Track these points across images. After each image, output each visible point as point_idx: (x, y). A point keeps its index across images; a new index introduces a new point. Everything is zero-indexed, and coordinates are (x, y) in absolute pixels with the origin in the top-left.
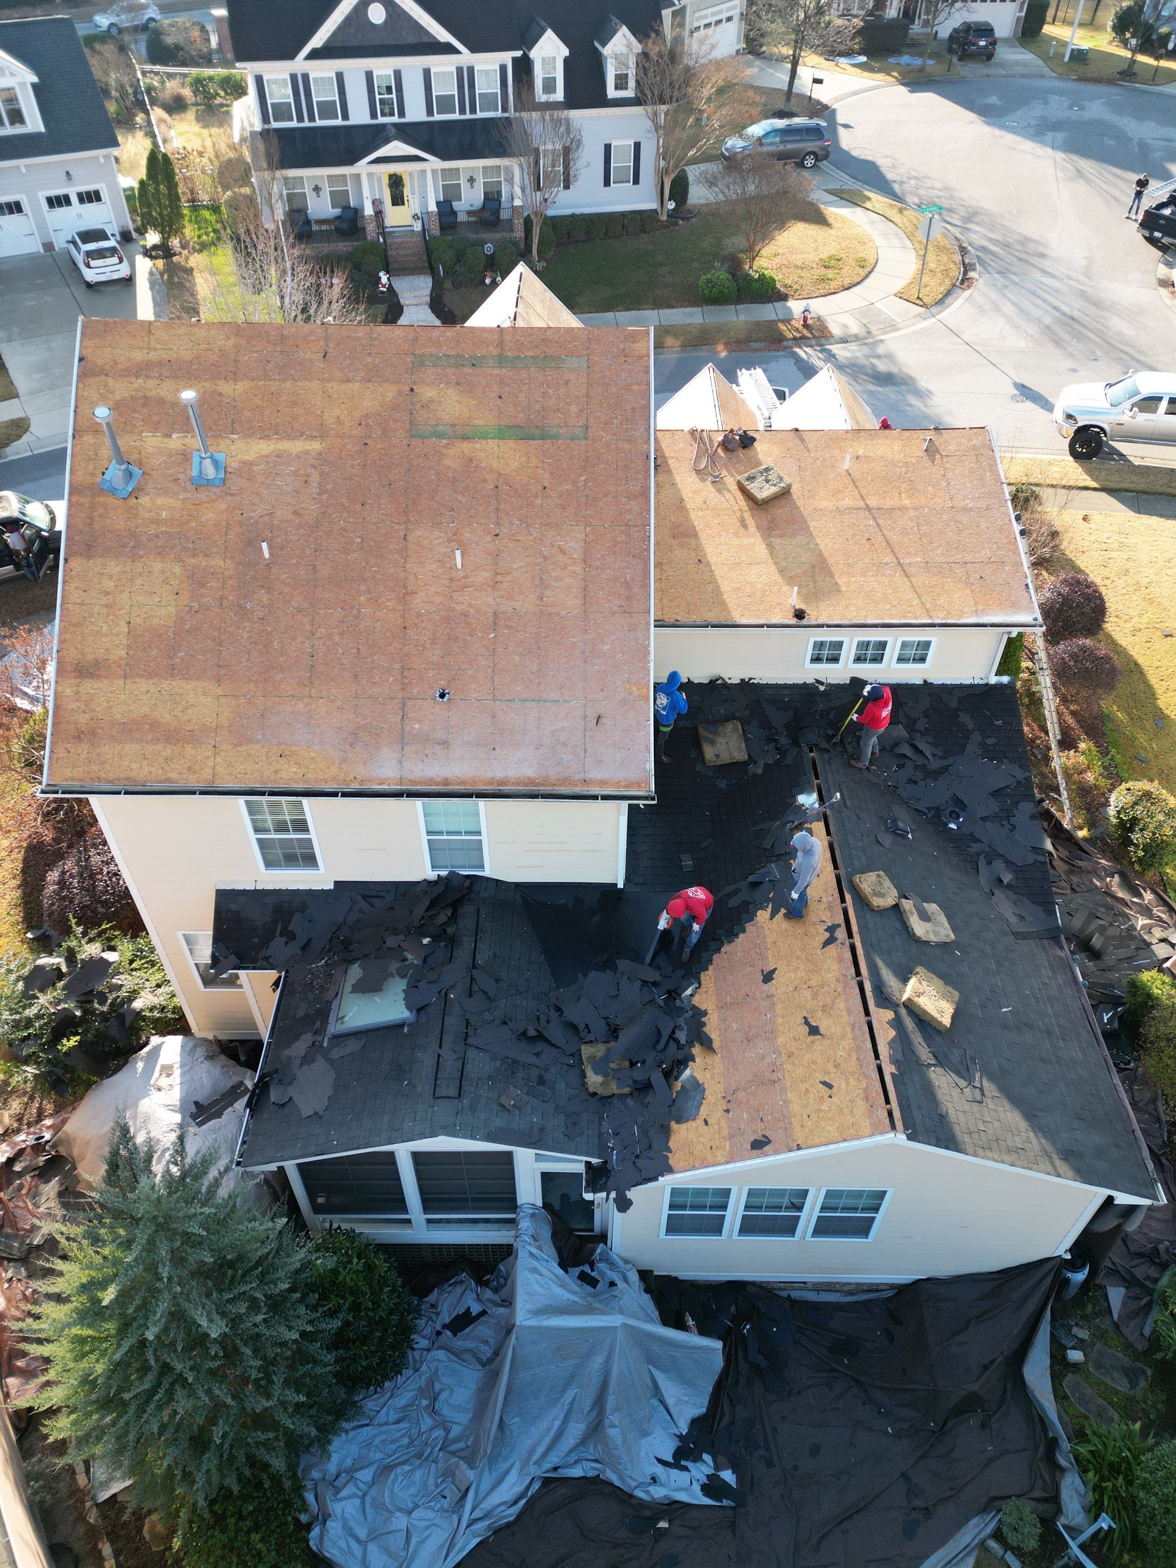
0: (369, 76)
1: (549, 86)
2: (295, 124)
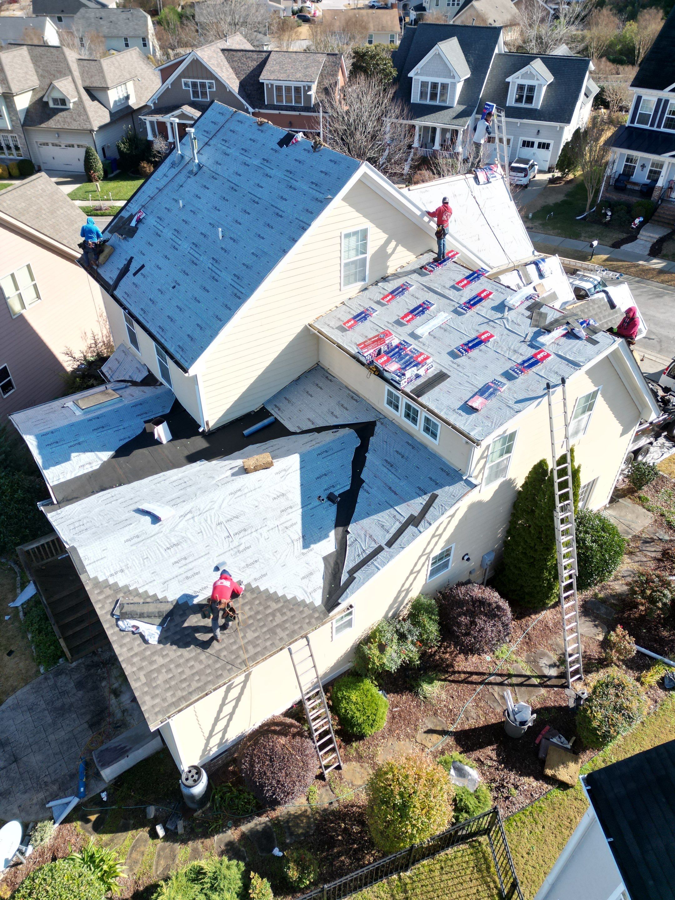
2: (647, 127)
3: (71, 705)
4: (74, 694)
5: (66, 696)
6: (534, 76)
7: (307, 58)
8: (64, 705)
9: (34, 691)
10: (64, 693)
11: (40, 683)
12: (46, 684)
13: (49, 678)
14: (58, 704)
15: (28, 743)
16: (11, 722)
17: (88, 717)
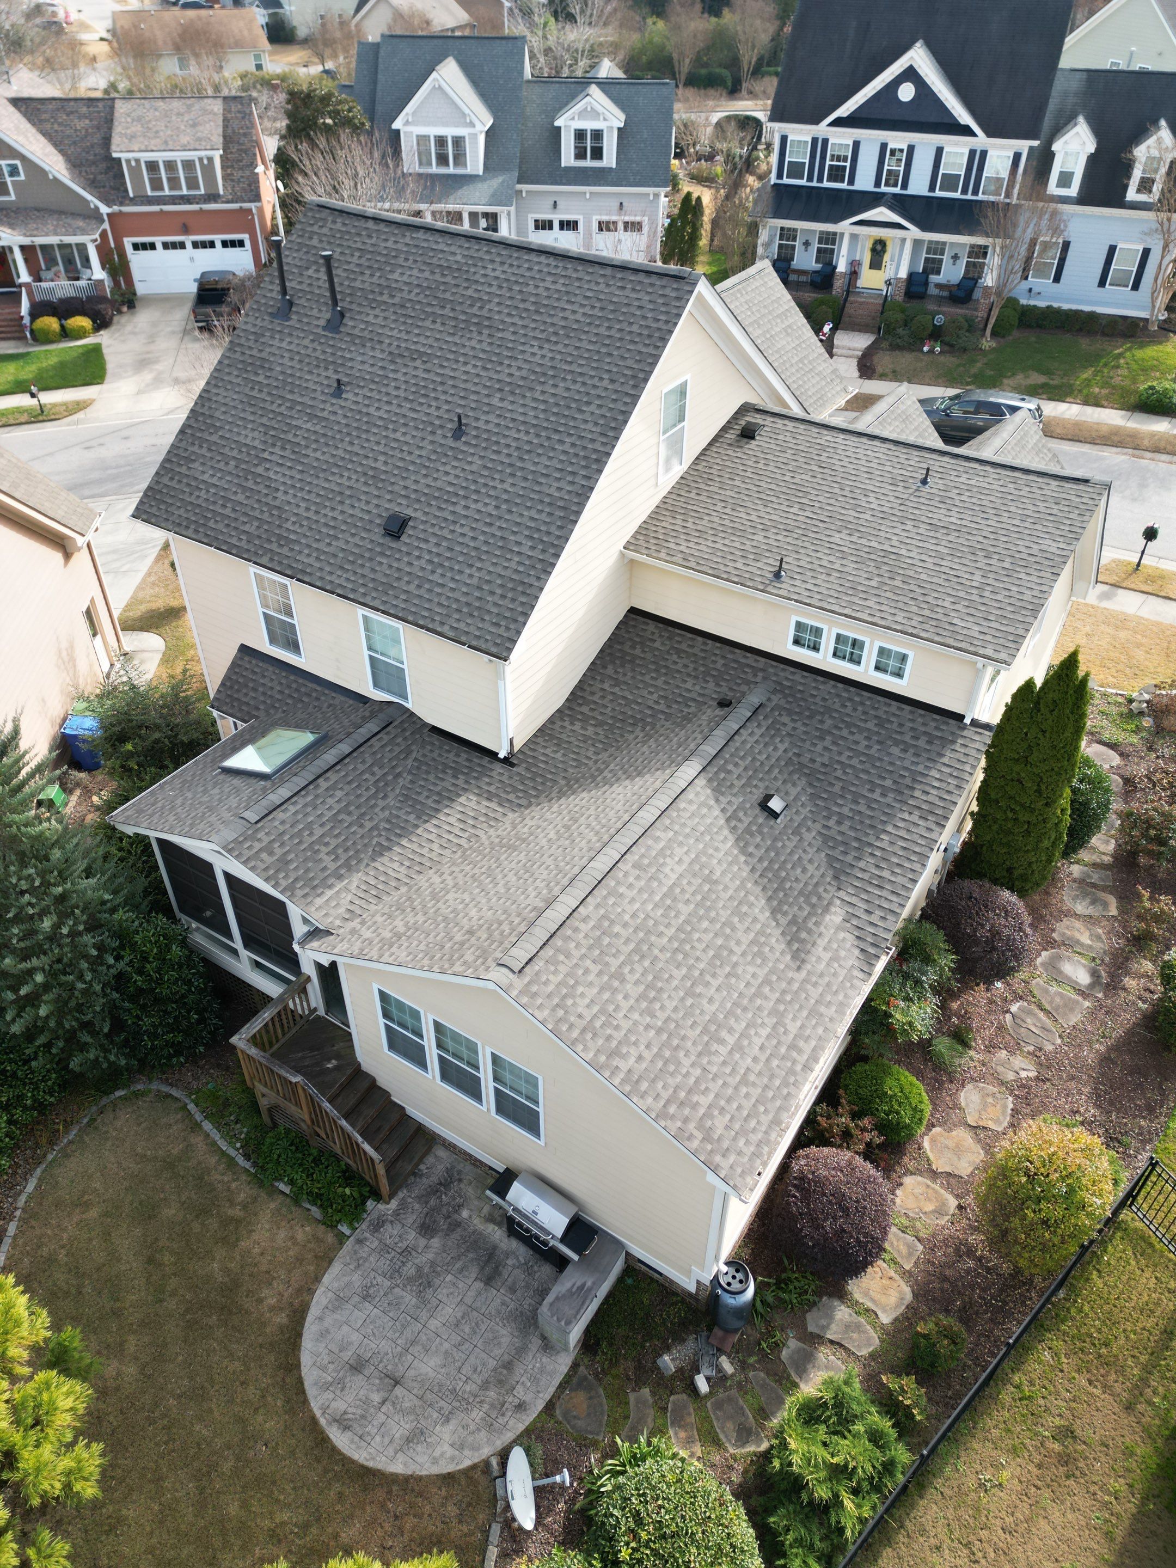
0: (884, 147)
1: (1065, 180)
2: (803, 182)
3: (433, 1264)
4: (426, 1247)
5: (414, 1253)
6: (598, 114)
7: (189, 107)
8: (419, 1269)
9: (352, 1267)
10: (407, 1252)
11: (356, 1252)
12: (366, 1249)
13: (366, 1239)
14: (409, 1270)
15: (399, 1349)
16: (345, 1328)
17: (474, 1271)
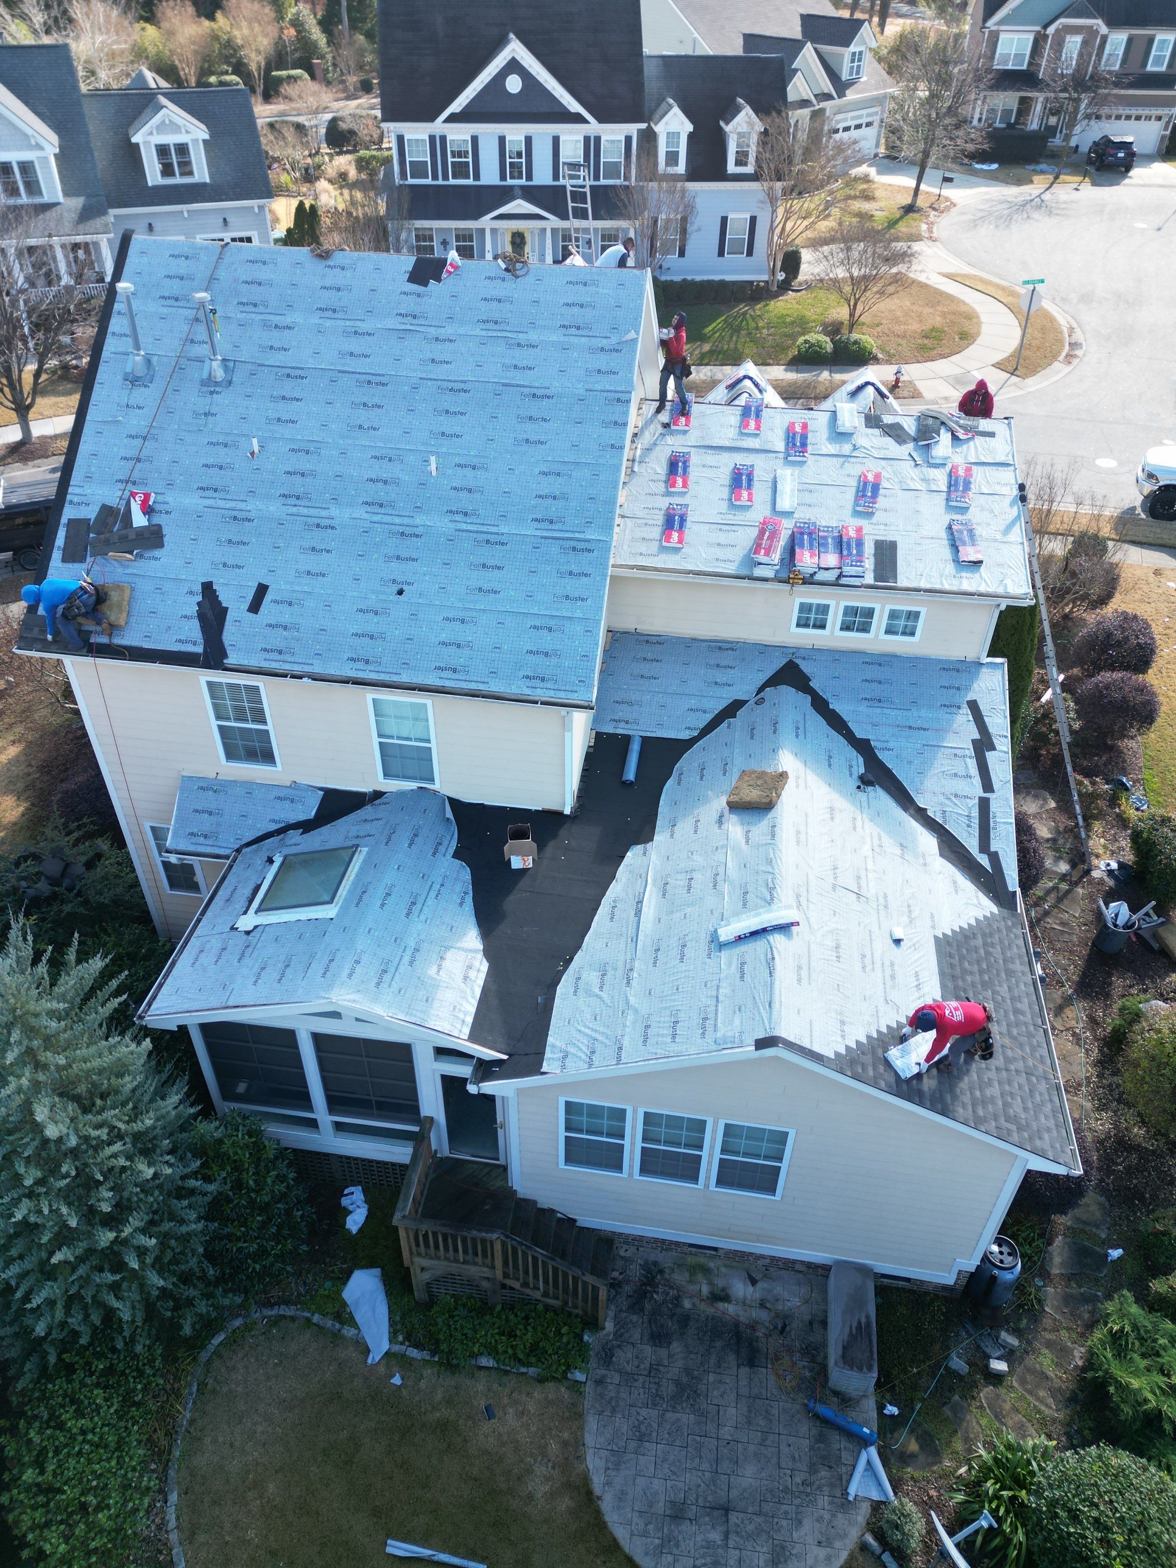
0: (502, 140)
1: (672, 158)
2: (429, 181)
3: (687, 1371)
6: (179, 127)
11: (601, 1396)
